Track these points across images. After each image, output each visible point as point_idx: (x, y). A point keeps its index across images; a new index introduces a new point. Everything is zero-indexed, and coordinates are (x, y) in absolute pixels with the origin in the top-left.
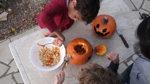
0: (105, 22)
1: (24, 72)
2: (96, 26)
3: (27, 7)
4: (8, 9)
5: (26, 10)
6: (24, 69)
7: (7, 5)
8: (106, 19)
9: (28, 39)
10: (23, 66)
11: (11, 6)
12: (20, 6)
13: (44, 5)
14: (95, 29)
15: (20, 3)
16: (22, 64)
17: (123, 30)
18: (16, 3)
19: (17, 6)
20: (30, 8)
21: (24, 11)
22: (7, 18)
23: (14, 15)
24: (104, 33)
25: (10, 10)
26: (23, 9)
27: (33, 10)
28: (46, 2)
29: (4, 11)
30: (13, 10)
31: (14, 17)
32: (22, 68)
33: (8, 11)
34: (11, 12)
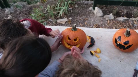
0: (127, 35)
3: (84, 22)
4: (70, 17)
5: (82, 23)
7: (71, 15)
8: (129, 31)
11: (73, 17)
12: (79, 19)
13: (97, 26)
14: (116, 41)
15: (80, 17)
18: (78, 16)
19: (77, 18)
20: (86, 23)
21: (80, 23)
22: (65, 23)
23: (71, 23)
24: (126, 46)
25: (70, 18)
26: (80, 22)
27: (87, 25)
28: (101, 24)
29: (66, 18)
30: (73, 19)
31: (70, 24)
33: (69, 19)
34: (71, 20)
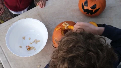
1: (7, 61)
2: (83, 4)
6: (6, 58)
9: (9, 25)
10: (5, 55)
14: (83, 7)
16: (4, 53)
17: (111, 7)
24: (94, 10)
32: (4, 57)
